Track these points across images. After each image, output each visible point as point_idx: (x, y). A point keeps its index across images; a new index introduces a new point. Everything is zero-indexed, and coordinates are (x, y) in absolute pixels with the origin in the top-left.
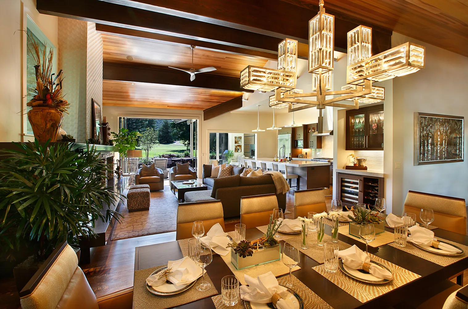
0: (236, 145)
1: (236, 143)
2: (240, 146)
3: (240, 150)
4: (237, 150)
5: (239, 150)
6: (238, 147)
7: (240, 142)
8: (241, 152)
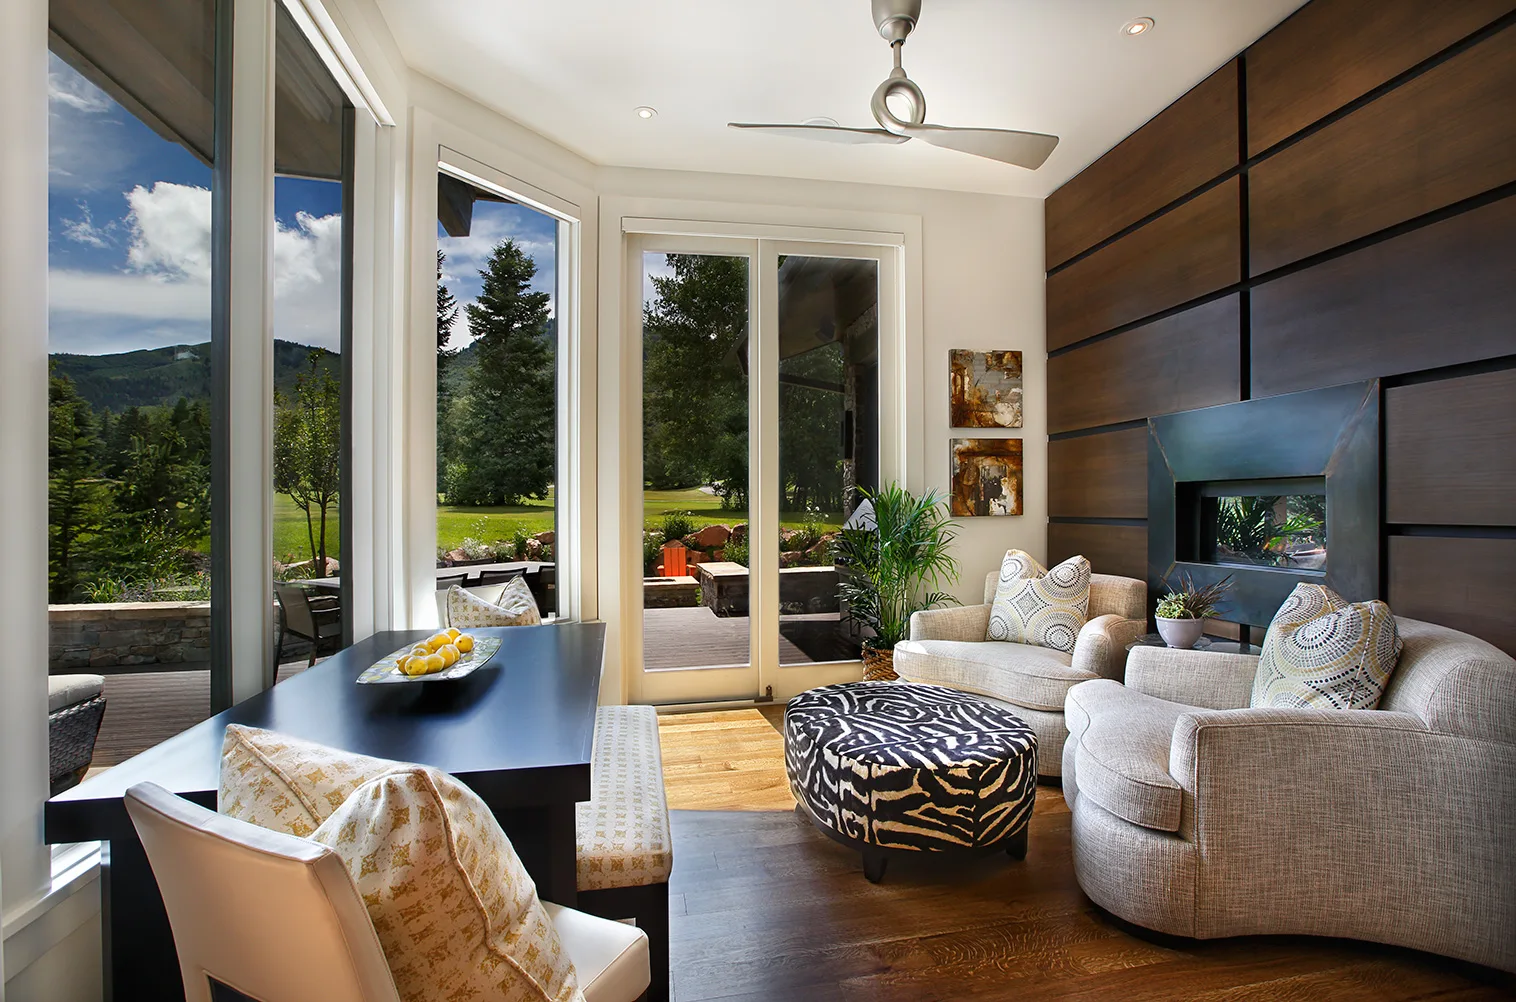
0: (967, 444)
1: (962, 414)
2: (1009, 453)
3: (1007, 490)
4: (974, 490)
5: (996, 493)
6: (988, 466)
7: (1004, 414)
8: (1019, 510)
